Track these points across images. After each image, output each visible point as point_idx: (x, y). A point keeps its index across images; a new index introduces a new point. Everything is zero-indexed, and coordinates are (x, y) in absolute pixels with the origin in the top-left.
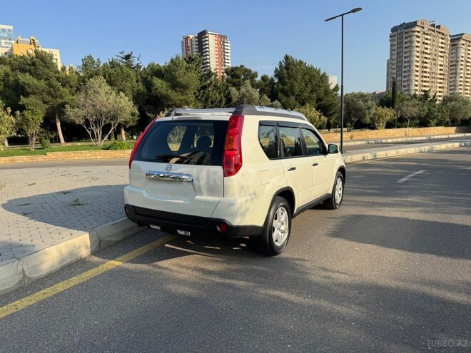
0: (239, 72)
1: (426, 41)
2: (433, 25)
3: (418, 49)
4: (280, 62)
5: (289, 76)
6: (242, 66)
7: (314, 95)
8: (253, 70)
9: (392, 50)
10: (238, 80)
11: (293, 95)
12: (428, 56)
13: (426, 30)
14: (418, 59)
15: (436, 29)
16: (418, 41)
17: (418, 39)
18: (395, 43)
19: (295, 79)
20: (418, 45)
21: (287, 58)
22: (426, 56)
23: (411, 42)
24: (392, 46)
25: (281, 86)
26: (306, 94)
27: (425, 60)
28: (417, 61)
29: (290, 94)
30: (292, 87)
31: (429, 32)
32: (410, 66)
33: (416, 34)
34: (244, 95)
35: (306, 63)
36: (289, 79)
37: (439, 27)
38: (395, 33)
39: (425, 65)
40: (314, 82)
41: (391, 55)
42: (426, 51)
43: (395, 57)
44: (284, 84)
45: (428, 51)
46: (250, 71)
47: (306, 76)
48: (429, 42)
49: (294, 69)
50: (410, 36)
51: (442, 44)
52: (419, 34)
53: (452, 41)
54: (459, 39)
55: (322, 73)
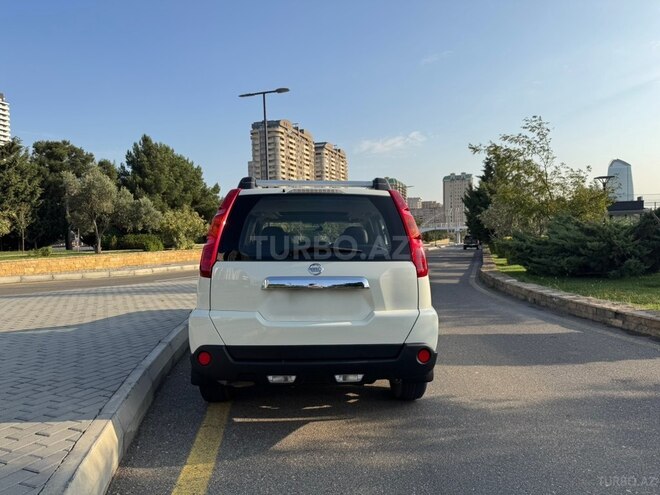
0: (61, 151)
1: (291, 145)
2: (297, 129)
3: (283, 154)
4: (135, 144)
5: (151, 165)
6: (65, 143)
7: (189, 195)
8: (87, 151)
9: (254, 151)
10: (59, 162)
11: (158, 192)
12: (294, 163)
13: (289, 132)
14: (284, 165)
15: (300, 134)
16: (282, 143)
17: (283, 142)
18: (258, 142)
19: (161, 171)
20: (283, 148)
21: (146, 139)
22: (291, 162)
23: (275, 144)
24: (254, 145)
25: (139, 178)
26: (176, 193)
27: (292, 167)
28: (283, 168)
29: (154, 191)
30: (157, 181)
31: (294, 136)
32: (276, 172)
33: (280, 135)
34: (91, 186)
35: (173, 151)
36: (152, 169)
37: (302, 131)
38: (256, 131)
39: (292, 173)
40: (188, 179)
41: (254, 156)
42: (291, 156)
43: (258, 159)
44: (144, 175)
45: (294, 158)
46: (81, 151)
47: (176, 168)
48: (294, 147)
49: (159, 156)
50: (274, 137)
51: (308, 151)
52: (283, 136)
53: (316, 148)
54: (322, 148)
55: (195, 166)
